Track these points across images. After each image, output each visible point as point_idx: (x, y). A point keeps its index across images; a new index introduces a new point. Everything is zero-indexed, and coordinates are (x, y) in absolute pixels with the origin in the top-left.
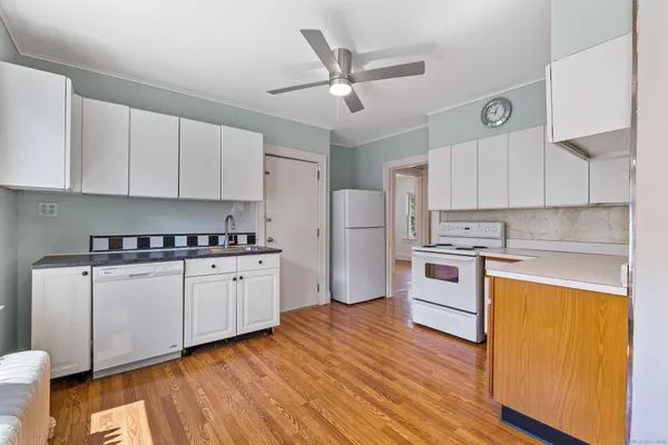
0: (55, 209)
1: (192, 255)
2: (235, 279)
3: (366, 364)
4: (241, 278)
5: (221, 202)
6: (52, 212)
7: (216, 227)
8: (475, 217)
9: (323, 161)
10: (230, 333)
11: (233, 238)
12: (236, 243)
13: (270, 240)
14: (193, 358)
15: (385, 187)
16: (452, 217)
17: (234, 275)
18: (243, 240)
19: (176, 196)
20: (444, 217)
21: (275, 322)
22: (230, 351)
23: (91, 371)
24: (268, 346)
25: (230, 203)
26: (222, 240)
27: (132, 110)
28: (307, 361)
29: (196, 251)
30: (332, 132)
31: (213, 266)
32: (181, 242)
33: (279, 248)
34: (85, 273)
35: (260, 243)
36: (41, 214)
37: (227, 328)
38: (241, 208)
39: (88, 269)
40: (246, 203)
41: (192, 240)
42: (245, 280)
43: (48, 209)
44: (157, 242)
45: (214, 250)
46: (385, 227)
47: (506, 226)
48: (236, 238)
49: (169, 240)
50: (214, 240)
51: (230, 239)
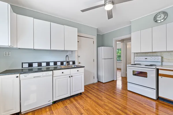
0: (10, 54)
1: (56, 69)
2: (70, 77)
3: (118, 109)
4: (72, 76)
5: (64, 51)
6: (8, 55)
7: (63, 59)
8: (149, 54)
9: (95, 38)
10: (68, 95)
11: (68, 62)
12: (69, 64)
13: (80, 63)
14: (56, 105)
15: (114, 46)
16: (138, 55)
17: (69, 76)
18: (71, 63)
19: (50, 49)
20: (136, 55)
21: (83, 90)
22: (68, 101)
23: (20, 112)
24: (81, 99)
25: (67, 51)
26: (65, 63)
27: (34, 19)
28: (96, 107)
29: (56, 67)
30: (97, 29)
31: (63, 73)
32: (52, 64)
33: (83, 66)
34: (17, 77)
35: (77, 64)
36: (5, 55)
37: (67, 94)
38: (70, 53)
39: (18, 75)
40: (72, 51)
41: (55, 63)
42: (73, 77)
43: (7, 54)
44: (44, 64)
45: (63, 67)
46: (114, 58)
47: (162, 58)
48: (69, 62)
49: (48, 64)
50: (62, 63)
51: (67, 63)
